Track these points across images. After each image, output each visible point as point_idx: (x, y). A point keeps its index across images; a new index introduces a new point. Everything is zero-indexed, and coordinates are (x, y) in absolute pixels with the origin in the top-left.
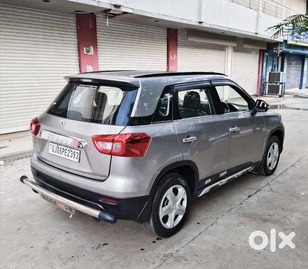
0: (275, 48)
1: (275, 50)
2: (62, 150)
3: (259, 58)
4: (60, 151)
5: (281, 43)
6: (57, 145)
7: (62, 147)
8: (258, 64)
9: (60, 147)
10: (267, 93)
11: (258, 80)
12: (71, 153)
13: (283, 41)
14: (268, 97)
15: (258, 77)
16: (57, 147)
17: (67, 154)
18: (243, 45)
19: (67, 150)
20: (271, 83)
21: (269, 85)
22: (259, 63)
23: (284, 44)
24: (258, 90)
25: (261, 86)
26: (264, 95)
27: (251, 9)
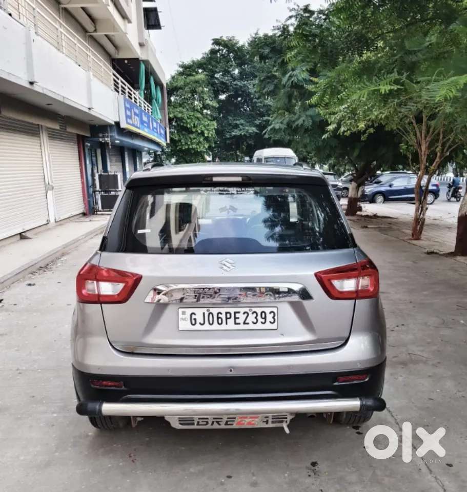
0: (101, 135)
1: (102, 137)
2: (223, 316)
3: (77, 151)
4: (219, 318)
5: (111, 126)
6: (206, 309)
7: (224, 310)
8: (78, 161)
9: (215, 311)
10: (100, 209)
11: (83, 188)
12: (252, 315)
13: (113, 123)
14: (102, 214)
15: (83, 183)
16: (207, 313)
17: (239, 321)
18: (65, 127)
19: (238, 312)
20: (105, 192)
21: (101, 196)
22: (80, 159)
23: (115, 129)
24: (85, 204)
25: (89, 198)
26: (96, 213)
27: (79, 66)
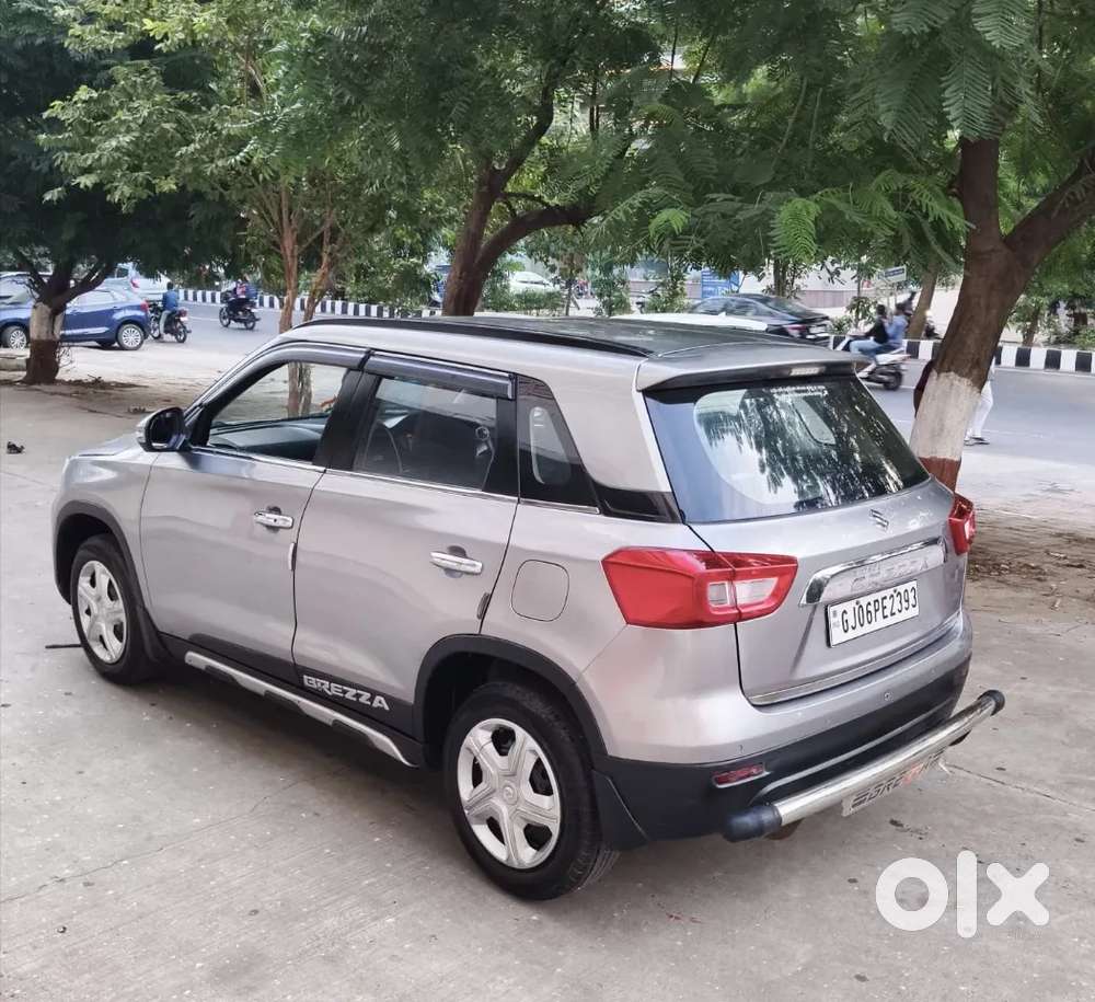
2: (871, 608)
4: (869, 612)
6: (855, 601)
7: (871, 598)
9: (864, 601)
12: (897, 599)
16: (857, 607)
17: (887, 612)
19: (885, 598)
